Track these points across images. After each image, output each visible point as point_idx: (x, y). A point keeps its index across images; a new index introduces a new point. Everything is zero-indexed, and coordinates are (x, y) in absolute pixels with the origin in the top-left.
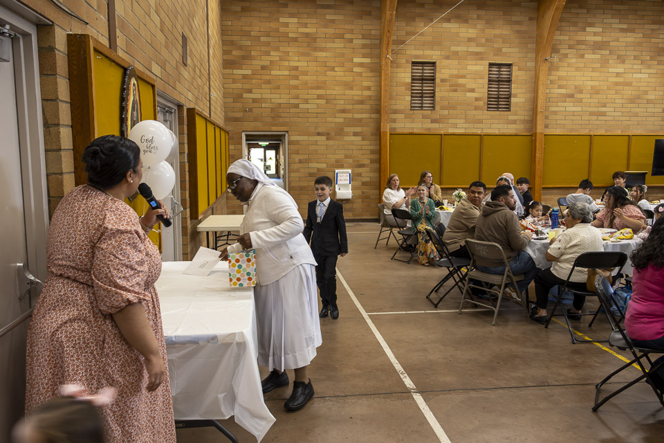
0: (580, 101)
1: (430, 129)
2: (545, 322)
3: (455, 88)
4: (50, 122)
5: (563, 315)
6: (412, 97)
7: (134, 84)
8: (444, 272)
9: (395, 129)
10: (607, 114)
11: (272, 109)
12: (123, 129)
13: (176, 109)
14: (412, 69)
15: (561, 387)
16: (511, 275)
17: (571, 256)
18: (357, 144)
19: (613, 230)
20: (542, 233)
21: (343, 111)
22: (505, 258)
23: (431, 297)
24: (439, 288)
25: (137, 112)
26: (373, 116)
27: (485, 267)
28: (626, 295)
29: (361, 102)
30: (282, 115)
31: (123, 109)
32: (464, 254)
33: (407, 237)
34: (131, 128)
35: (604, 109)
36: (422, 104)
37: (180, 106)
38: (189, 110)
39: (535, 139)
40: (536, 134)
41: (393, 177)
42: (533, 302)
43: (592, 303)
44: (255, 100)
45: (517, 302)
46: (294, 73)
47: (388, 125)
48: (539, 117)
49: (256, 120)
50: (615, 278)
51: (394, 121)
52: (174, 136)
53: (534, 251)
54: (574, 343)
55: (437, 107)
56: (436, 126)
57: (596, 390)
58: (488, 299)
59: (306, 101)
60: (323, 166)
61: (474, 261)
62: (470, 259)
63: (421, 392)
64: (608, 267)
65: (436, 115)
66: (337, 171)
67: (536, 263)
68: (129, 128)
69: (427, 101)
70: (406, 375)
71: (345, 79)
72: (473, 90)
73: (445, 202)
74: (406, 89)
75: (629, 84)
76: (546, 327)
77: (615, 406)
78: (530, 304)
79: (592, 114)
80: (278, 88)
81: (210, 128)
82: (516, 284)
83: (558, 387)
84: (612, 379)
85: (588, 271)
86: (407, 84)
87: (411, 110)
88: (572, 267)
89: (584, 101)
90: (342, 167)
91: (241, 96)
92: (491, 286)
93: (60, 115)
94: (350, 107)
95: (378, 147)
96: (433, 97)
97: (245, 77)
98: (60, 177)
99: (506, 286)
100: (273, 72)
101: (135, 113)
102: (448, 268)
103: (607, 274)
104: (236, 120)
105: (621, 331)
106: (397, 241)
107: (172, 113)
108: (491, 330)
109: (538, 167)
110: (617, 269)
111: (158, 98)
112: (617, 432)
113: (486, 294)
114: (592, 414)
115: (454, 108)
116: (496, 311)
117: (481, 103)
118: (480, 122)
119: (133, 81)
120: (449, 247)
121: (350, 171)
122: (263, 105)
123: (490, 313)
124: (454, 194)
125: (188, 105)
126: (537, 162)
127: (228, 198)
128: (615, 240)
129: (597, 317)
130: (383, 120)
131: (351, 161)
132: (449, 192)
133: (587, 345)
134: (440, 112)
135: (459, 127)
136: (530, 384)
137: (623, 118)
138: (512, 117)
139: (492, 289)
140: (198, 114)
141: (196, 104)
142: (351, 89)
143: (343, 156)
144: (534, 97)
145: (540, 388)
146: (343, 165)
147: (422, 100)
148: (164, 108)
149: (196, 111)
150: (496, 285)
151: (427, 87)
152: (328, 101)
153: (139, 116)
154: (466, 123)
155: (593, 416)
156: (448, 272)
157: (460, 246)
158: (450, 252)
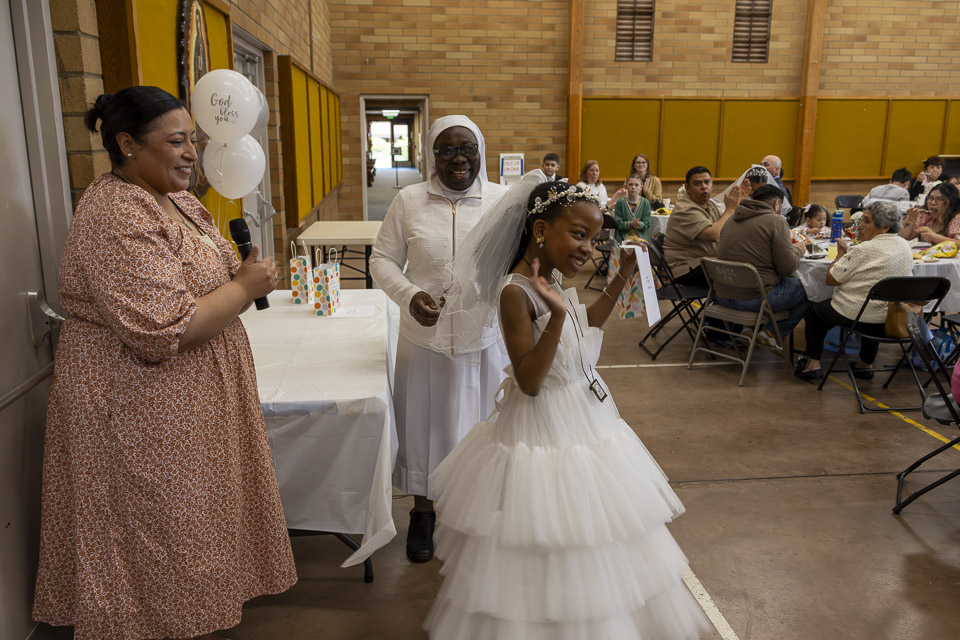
0: (875, 46)
1: (643, 91)
2: (818, 380)
3: (684, 26)
4: (68, 68)
5: (848, 371)
6: (618, 41)
7: (198, 12)
8: (666, 307)
9: (590, 90)
10: (916, 66)
11: (405, 61)
12: (183, 83)
13: (261, 55)
15: (845, 477)
16: (770, 312)
17: (865, 283)
18: (535, 115)
19: (926, 244)
20: (817, 249)
21: (513, 63)
22: (762, 286)
23: (646, 344)
24: (657, 332)
25: (204, 56)
26: (559, 70)
27: (730, 300)
28: (940, 341)
30: (420, 69)
31: (181, 52)
32: (697, 281)
33: (608, 255)
34: (196, 82)
35: (911, 59)
36: (632, 51)
37: (267, 53)
38: (281, 59)
39: (804, 107)
40: (804, 98)
41: (590, 165)
42: (800, 352)
43: (888, 353)
44: (378, 46)
45: (776, 352)
46: (438, 3)
47: (581, 85)
48: (811, 71)
49: (380, 76)
50: (928, 317)
51: (590, 78)
52: (261, 95)
53: (805, 276)
54: (862, 413)
55: (656, 57)
56: (652, 86)
57: (897, 483)
58: (732, 348)
59: (457, 48)
61: (714, 291)
62: (708, 288)
64: (922, 300)
65: (653, 69)
66: (502, 156)
67: (808, 293)
68: (192, 82)
69: (640, 48)
71: (515, 12)
72: (710, 30)
74: (610, 29)
75: (951, 20)
77: (925, 505)
78: (795, 354)
79: (892, 66)
80: (414, 26)
81: (313, 87)
82: (776, 326)
83: (841, 478)
84: (923, 466)
85: (888, 306)
86: (609, 20)
87: (616, 61)
88: (865, 300)
89: (881, 46)
90: (510, 149)
91: (357, 40)
92: (738, 328)
93: (84, 58)
94: (523, 57)
95: (564, 120)
96: (649, 41)
97: (363, 9)
98: (88, 157)
99: (761, 329)
100: (406, 3)
101: (200, 58)
102: (673, 301)
103: (917, 309)
104: (351, 76)
105: (944, 395)
107: (254, 62)
108: (734, 393)
109: (807, 149)
110: (933, 303)
111: (234, 39)
112: (931, 543)
113: (729, 339)
114: (891, 517)
115: (681, 58)
117: (723, 51)
118: (721, 79)
119: (196, 6)
120: (674, 271)
121: (522, 156)
122: (392, 54)
123: (736, 368)
124: (680, 190)
125: (279, 51)
126: (804, 142)
127: (339, 196)
128: (929, 259)
129: (897, 374)
130: (573, 77)
131: (523, 140)
132: (669, 187)
133: (882, 416)
134: (659, 64)
135: (688, 87)
136: (799, 473)
137: (939, 73)
138: (769, 73)
139: (739, 332)
140: (294, 64)
141: (292, 49)
142: (526, 28)
143: (512, 133)
144: (805, 40)
145: (814, 479)
146: (512, 146)
147: (632, 46)
148: (242, 54)
149: (292, 60)
150: (747, 327)
151: (641, 26)
152: (489, 48)
153: (207, 63)
154: (698, 81)
155: (894, 521)
156: (673, 308)
157: (690, 268)
158: (675, 277)
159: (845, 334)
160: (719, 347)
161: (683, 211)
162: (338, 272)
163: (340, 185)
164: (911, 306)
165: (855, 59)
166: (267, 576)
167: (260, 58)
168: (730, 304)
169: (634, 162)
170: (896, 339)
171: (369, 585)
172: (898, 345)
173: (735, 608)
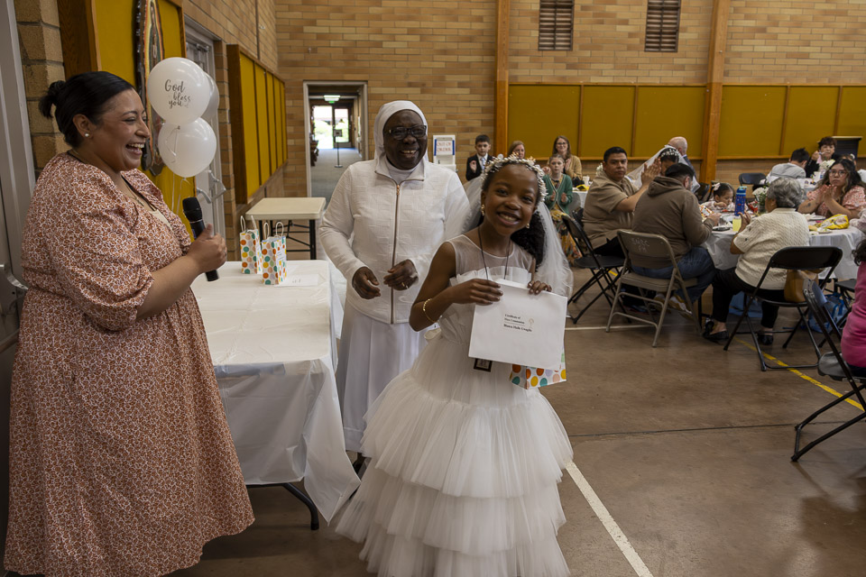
0: (775, 37)
1: (564, 78)
3: (601, 18)
4: (31, 56)
5: (750, 333)
6: (541, 31)
8: (587, 275)
9: (516, 77)
10: (812, 56)
11: (345, 50)
12: (139, 71)
13: (211, 44)
15: (749, 429)
16: (680, 279)
17: (765, 254)
18: (465, 100)
21: (445, 52)
22: (673, 254)
24: (577, 298)
25: (158, 46)
26: (487, 59)
27: (644, 269)
28: (834, 305)
29: (470, 39)
30: (359, 57)
31: (137, 41)
34: (151, 70)
35: (807, 49)
36: (554, 41)
37: (217, 42)
38: (229, 47)
39: (710, 92)
40: (711, 84)
41: (516, 146)
42: (708, 316)
43: (786, 316)
44: (320, 36)
45: (686, 316)
47: (507, 72)
48: (717, 60)
49: (322, 64)
50: (822, 283)
51: (515, 66)
52: (212, 81)
53: (713, 247)
54: (763, 371)
55: (576, 46)
56: (572, 73)
57: (795, 433)
58: (646, 312)
59: (393, 38)
61: (629, 261)
62: (624, 258)
64: (816, 268)
65: (573, 59)
66: (435, 137)
67: (715, 262)
68: (147, 69)
69: (561, 38)
71: (446, 5)
72: (625, 22)
74: (533, 20)
75: (843, 13)
77: (822, 453)
78: (703, 318)
79: (789, 55)
80: (353, 18)
81: (260, 74)
82: (685, 292)
83: (745, 429)
84: (819, 418)
85: (787, 273)
86: (533, 13)
87: (539, 50)
88: (765, 268)
89: (780, 37)
90: (442, 131)
91: (300, 30)
92: (651, 294)
93: (46, 47)
94: (453, 46)
95: (492, 104)
96: (569, 32)
98: (50, 139)
99: (672, 294)
101: (155, 47)
102: (592, 270)
103: (813, 276)
104: (295, 64)
105: (836, 354)
107: (205, 51)
108: (648, 353)
109: (713, 130)
110: (827, 270)
111: (186, 30)
112: (826, 488)
113: (643, 304)
114: (790, 464)
115: (599, 48)
117: (636, 41)
118: (634, 67)
120: (592, 242)
121: (453, 137)
122: (332, 43)
123: (650, 331)
124: (598, 168)
125: (228, 40)
126: (711, 124)
127: (285, 175)
128: (824, 230)
129: (795, 336)
130: (499, 64)
131: (455, 122)
132: (590, 166)
133: (781, 373)
134: (579, 53)
135: (605, 74)
136: (706, 425)
137: (832, 62)
138: (678, 61)
139: (652, 298)
140: (242, 53)
141: (239, 39)
142: (456, 20)
143: (444, 115)
144: (711, 32)
145: (721, 430)
146: (444, 128)
147: (554, 36)
148: (194, 43)
149: (240, 49)
150: (659, 293)
151: (562, 18)
152: (423, 38)
153: (161, 51)
154: (615, 69)
155: (792, 468)
156: (592, 276)
157: (608, 240)
158: (594, 248)
159: (748, 299)
160: (635, 311)
161: (599, 187)
162: (285, 244)
163: (285, 165)
164: (807, 273)
165: (757, 49)
166: (226, 518)
167: (210, 47)
168: (644, 272)
169: (556, 143)
170: (795, 303)
171: (315, 532)
172: (796, 308)
173: (650, 548)
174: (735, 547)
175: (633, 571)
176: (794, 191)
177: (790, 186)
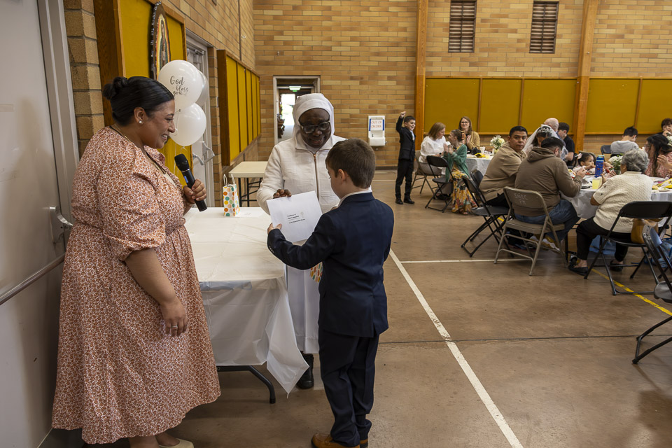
0: (631, 42)
1: (468, 73)
2: (585, 273)
3: (496, 28)
4: (77, 60)
5: (604, 266)
6: (450, 38)
7: (162, 21)
8: (480, 221)
9: (431, 72)
10: (660, 56)
11: (304, 53)
12: (152, 69)
13: (206, 50)
14: (451, 8)
15: (601, 338)
16: (551, 225)
17: (617, 205)
18: (392, 90)
21: (378, 54)
22: (546, 206)
23: (466, 246)
24: (474, 238)
25: (166, 51)
26: (409, 59)
27: (524, 217)
30: (314, 58)
31: (151, 48)
32: (501, 203)
33: (442, 185)
34: (161, 69)
35: (656, 51)
36: (460, 46)
37: (210, 48)
38: (219, 52)
39: (580, 84)
40: (580, 77)
42: (572, 253)
43: (635, 254)
44: (286, 43)
45: (555, 252)
46: (327, 13)
47: (424, 69)
48: (586, 60)
49: (287, 63)
50: (661, 230)
51: (431, 64)
52: (204, 77)
54: (614, 295)
55: (477, 50)
56: (474, 69)
57: (636, 343)
58: (526, 249)
59: (339, 44)
60: (356, 112)
61: (513, 210)
63: (456, 341)
64: (656, 218)
65: (475, 58)
66: (370, 117)
68: (158, 68)
69: (466, 43)
70: (440, 324)
71: (379, 19)
72: (515, 31)
73: (483, 149)
74: (444, 30)
76: (586, 278)
77: (656, 358)
78: (569, 254)
79: (642, 56)
80: (310, 29)
81: (241, 71)
82: (555, 234)
83: (598, 339)
84: (655, 332)
85: (633, 221)
86: (444, 24)
87: (449, 52)
88: (616, 216)
89: (635, 42)
90: (375, 113)
91: (271, 38)
92: (529, 235)
93: (87, 53)
94: (385, 49)
95: (413, 92)
96: (472, 38)
97: (276, 17)
98: (89, 118)
99: (544, 237)
100: (305, 13)
101: (164, 52)
102: (485, 217)
103: (653, 224)
104: (267, 63)
105: (668, 283)
106: (432, 189)
107: (201, 55)
108: (527, 280)
109: (582, 113)
110: (665, 219)
111: (187, 39)
112: (658, 384)
113: (524, 244)
114: (632, 366)
115: (494, 50)
116: (534, 261)
117: (523, 45)
118: (522, 65)
119: (161, 18)
120: (486, 196)
121: (383, 117)
122: (295, 48)
123: (528, 263)
124: (492, 141)
125: (218, 47)
126: (580, 108)
127: (259, 144)
128: (663, 189)
129: (640, 269)
130: (419, 63)
131: (385, 106)
132: (486, 139)
133: (629, 297)
134: (479, 55)
135: (499, 70)
136: (568, 335)
139: (530, 238)
140: (228, 56)
141: (227, 46)
142: (387, 30)
143: (376, 101)
144: (581, 37)
145: (579, 339)
146: (377, 111)
147: (460, 42)
148: (193, 49)
149: (227, 53)
150: (535, 235)
151: (466, 28)
152: (362, 44)
153: (168, 56)
154: (506, 66)
155: (633, 369)
156: (485, 221)
157: (498, 194)
158: (487, 200)
159: (603, 240)
160: (517, 249)
163: (259, 137)
164: (650, 222)
165: (616, 51)
166: (205, 392)
167: (205, 52)
168: (524, 219)
169: (460, 122)
170: (638, 244)
171: (272, 405)
172: (640, 248)
173: (520, 425)
174: (586, 426)
175: (507, 441)
176: (640, 158)
177: (637, 154)
